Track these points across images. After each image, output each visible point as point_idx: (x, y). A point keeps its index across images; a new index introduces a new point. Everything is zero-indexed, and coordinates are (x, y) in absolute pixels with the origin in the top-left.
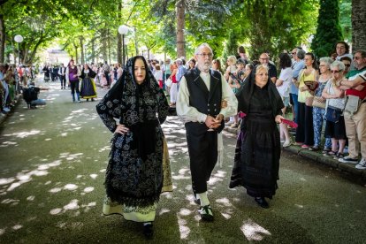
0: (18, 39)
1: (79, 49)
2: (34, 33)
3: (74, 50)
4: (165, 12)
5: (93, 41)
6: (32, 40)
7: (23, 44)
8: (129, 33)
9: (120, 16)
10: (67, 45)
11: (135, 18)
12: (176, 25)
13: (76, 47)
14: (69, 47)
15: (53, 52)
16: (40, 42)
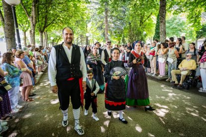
0: (52, 38)
2: (57, 36)
4: (102, 28)
5: (77, 39)
6: (56, 39)
7: (53, 40)
8: (91, 35)
9: (87, 30)
11: (92, 30)
12: (105, 33)
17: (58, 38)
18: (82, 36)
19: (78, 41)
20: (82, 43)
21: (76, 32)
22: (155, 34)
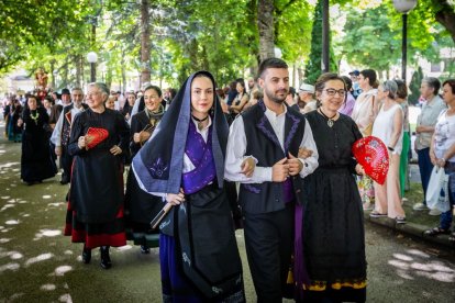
1: (49, 75)
9: (94, 40)
10: (33, 70)
15: (17, 79)
18: (78, 59)
19: (66, 73)
20: (78, 82)
21: (60, 44)
22: (311, 56)
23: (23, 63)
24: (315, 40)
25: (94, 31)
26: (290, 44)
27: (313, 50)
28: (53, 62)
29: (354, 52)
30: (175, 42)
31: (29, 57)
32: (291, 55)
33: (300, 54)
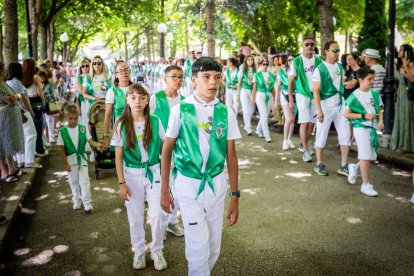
1: (123, 45)
2: (77, 31)
3: (118, 45)
5: (136, 37)
6: (74, 37)
7: (65, 44)
9: (162, 12)
10: (109, 41)
13: (120, 43)
14: (112, 42)
15: (95, 49)
16: (82, 38)
17: (79, 35)
18: (149, 30)
19: (138, 43)
20: (149, 51)
21: (133, 17)
22: (364, 23)
23: (99, 34)
24: (368, 8)
25: (163, 5)
26: (344, 12)
27: (366, 17)
28: (125, 34)
29: (405, 19)
30: (236, 13)
31: (105, 29)
32: (344, 23)
33: (353, 22)
